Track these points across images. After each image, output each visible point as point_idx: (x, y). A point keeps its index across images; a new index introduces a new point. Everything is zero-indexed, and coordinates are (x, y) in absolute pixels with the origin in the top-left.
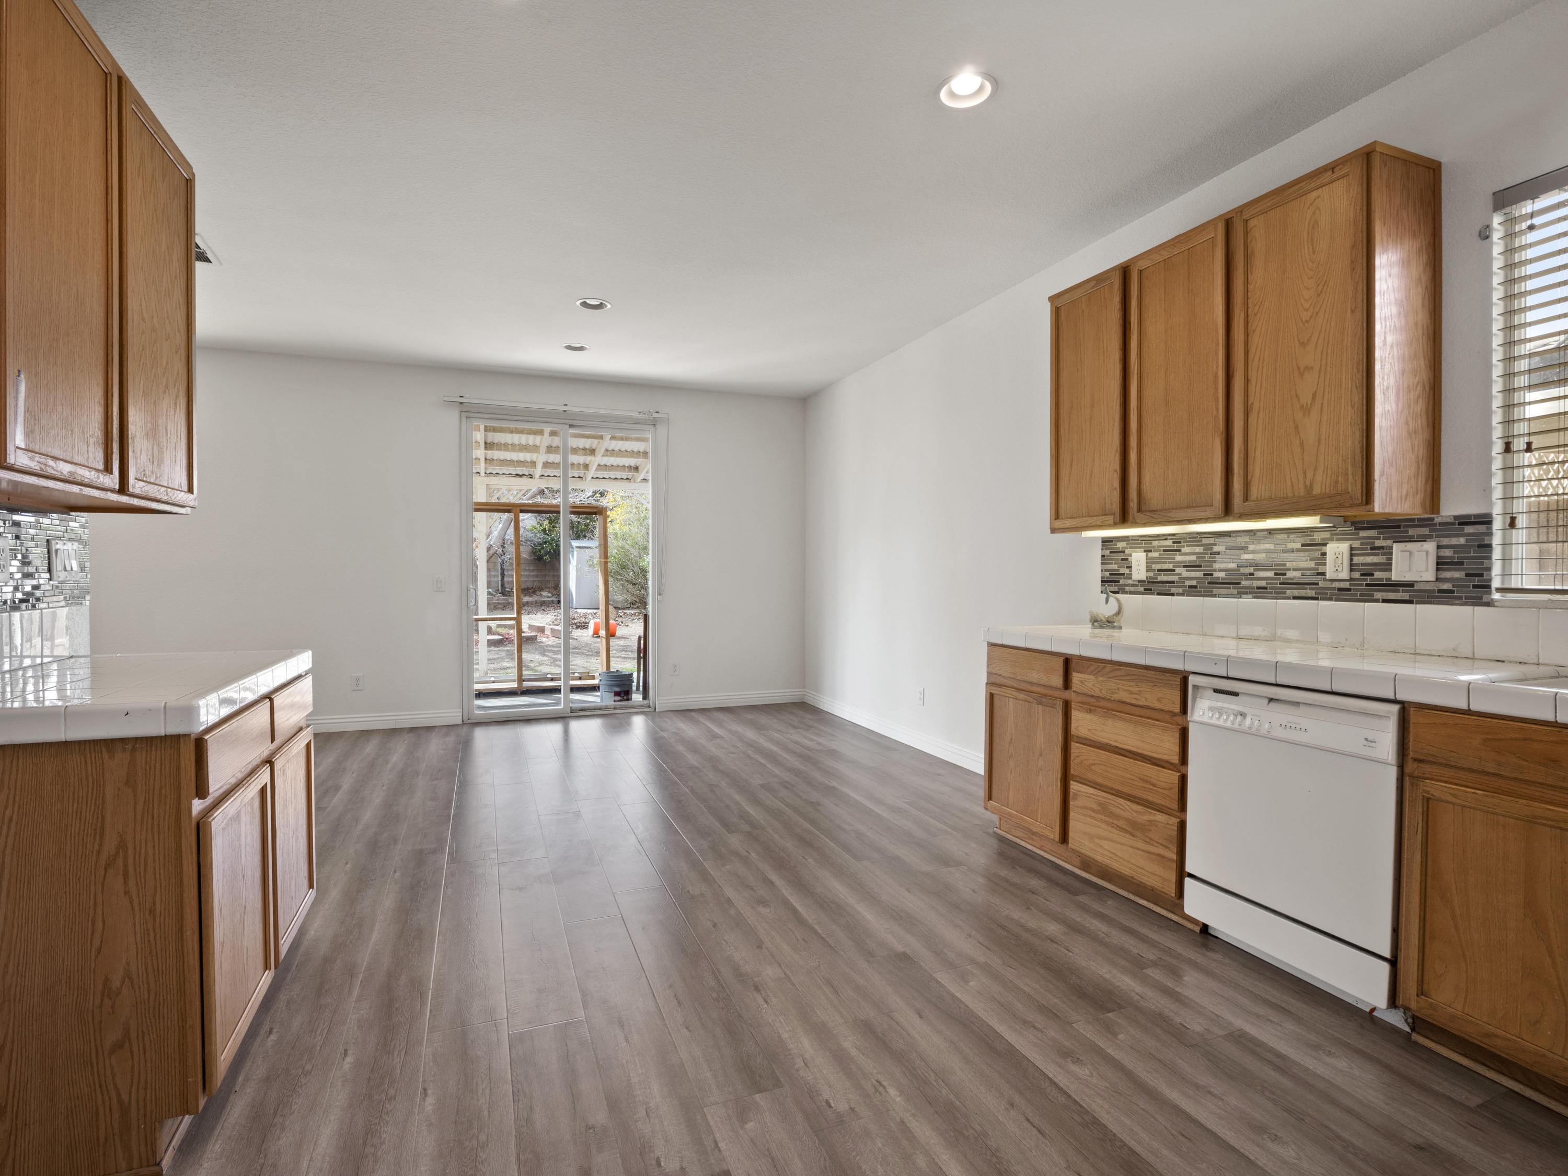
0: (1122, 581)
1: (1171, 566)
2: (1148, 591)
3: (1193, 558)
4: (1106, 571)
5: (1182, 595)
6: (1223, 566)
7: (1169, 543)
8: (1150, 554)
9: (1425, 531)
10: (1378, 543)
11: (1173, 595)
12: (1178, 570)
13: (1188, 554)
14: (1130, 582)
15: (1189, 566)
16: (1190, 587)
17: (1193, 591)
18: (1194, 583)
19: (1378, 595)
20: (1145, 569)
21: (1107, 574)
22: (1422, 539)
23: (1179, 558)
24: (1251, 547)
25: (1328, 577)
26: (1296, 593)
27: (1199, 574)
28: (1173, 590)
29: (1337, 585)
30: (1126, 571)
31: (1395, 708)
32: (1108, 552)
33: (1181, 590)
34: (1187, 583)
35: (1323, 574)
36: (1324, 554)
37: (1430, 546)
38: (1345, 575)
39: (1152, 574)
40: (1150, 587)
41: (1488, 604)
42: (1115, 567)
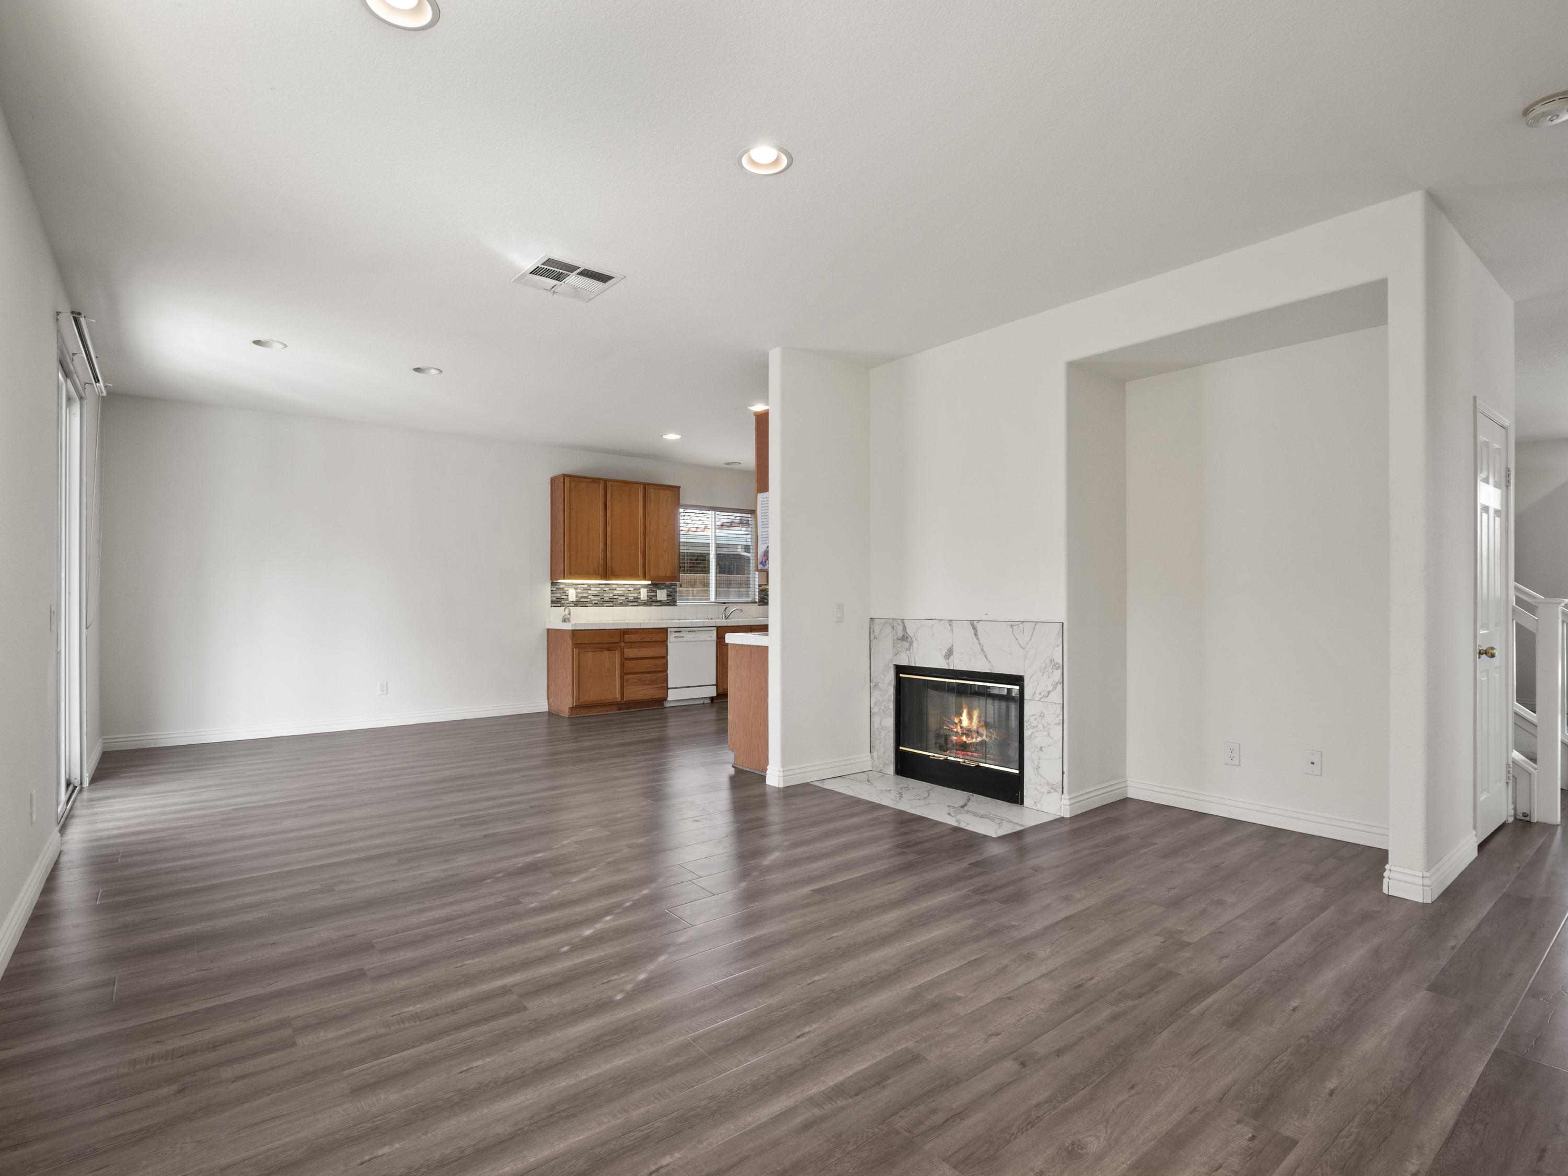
0: (562, 602)
1: (587, 595)
2: (576, 605)
3: (596, 592)
4: (554, 597)
5: (591, 606)
6: (608, 595)
7: (586, 586)
8: (577, 590)
9: (663, 587)
10: (654, 589)
11: (587, 606)
12: (589, 597)
13: (594, 591)
14: (567, 602)
15: (595, 595)
16: (595, 603)
17: (596, 605)
18: (596, 602)
19: (654, 604)
20: (575, 596)
21: (555, 598)
22: (663, 589)
23: (590, 592)
24: (617, 589)
25: (641, 599)
26: (632, 604)
27: (599, 598)
28: (587, 605)
29: (643, 602)
30: (565, 597)
31: (715, 628)
32: (555, 589)
33: (591, 605)
34: (594, 602)
35: (640, 598)
36: (640, 592)
37: (665, 591)
38: (646, 599)
39: (578, 599)
40: (577, 604)
41: (676, 606)
42: (559, 595)
